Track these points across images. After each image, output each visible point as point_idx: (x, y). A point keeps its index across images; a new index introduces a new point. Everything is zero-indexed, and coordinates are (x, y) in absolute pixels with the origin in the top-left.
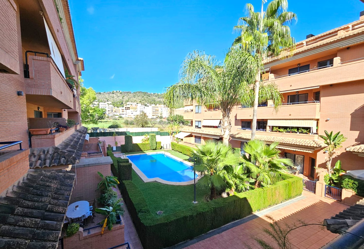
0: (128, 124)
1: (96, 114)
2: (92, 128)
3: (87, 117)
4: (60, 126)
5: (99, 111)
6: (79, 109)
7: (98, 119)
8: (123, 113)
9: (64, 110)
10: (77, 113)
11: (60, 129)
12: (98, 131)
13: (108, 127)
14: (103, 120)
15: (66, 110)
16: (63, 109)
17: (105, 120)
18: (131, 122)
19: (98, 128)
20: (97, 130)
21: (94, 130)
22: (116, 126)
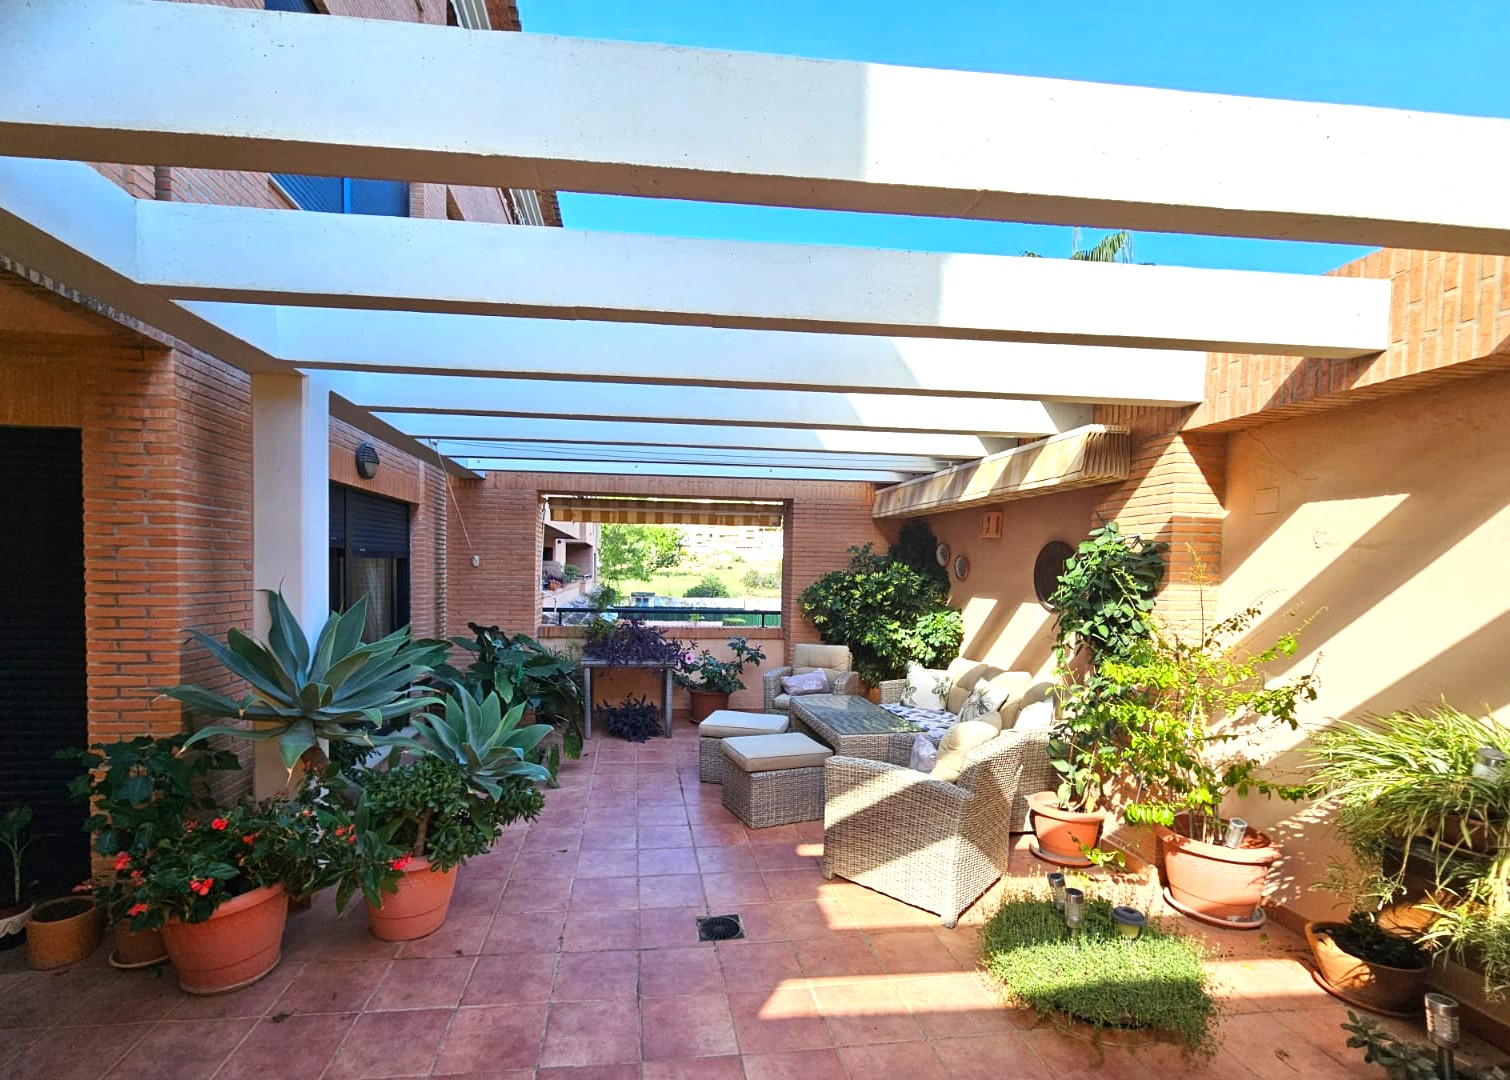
0: (755, 584)
1: (653, 546)
2: (633, 595)
3: (618, 557)
4: (552, 578)
5: (664, 535)
6: (593, 537)
7: (659, 565)
8: (749, 543)
9: (559, 542)
10: (587, 547)
11: (551, 585)
12: (651, 604)
13: (686, 592)
14: (672, 569)
15: (562, 540)
16: (557, 540)
17: (679, 570)
18: (768, 578)
19: (652, 595)
20: (646, 600)
21: (638, 600)
22: (713, 592)
